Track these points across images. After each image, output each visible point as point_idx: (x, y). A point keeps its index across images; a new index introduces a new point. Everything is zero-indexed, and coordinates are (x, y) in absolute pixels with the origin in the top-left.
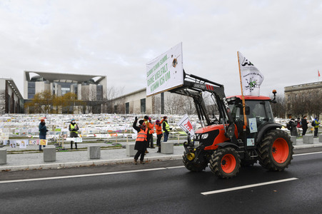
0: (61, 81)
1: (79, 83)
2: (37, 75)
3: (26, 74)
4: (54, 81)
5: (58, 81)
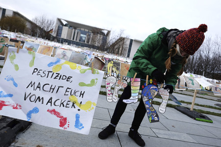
0: (81, 29)
1: (92, 33)
2: (66, 23)
3: (59, 20)
4: (77, 28)
5: (79, 29)
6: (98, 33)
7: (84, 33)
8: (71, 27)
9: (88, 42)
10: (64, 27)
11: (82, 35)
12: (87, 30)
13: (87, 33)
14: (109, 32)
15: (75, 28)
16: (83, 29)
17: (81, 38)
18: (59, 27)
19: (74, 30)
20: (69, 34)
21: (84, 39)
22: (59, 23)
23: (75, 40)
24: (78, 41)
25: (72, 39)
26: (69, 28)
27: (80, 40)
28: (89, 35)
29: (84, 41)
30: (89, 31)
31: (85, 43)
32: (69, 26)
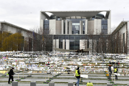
1: (87, 18)
3: (44, 14)
4: (66, 18)
5: (69, 17)
6: (94, 17)
8: (58, 17)
9: (84, 32)
10: (50, 21)
11: (74, 24)
12: (80, 17)
13: (80, 21)
15: (64, 18)
16: (74, 17)
17: (74, 28)
18: (44, 21)
19: (62, 21)
20: (58, 28)
21: (77, 28)
22: (44, 17)
23: (66, 34)
24: (70, 33)
25: (62, 33)
26: (57, 20)
27: (73, 32)
28: (84, 22)
29: (79, 32)
30: (81, 18)
31: (80, 34)
32: (55, 17)
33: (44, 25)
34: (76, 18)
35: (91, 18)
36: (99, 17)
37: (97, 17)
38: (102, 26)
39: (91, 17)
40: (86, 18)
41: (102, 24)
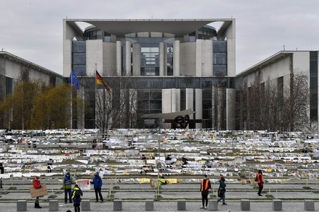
0: (140, 34)
1: (177, 37)
3: (71, 25)
4: (126, 35)
5: (133, 35)
6: (193, 34)
7: (152, 43)
8: (106, 34)
9: (170, 71)
10: (89, 43)
11: (144, 50)
12: (159, 34)
13: (162, 45)
14: (228, 25)
15: (121, 37)
16: (146, 34)
17: (143, 60)
18: (73, 43)
19: (118, 43)
22: (71, 33)
23: (128, 74)
24: (137, 74)
25: (119, 74)
30: (163, 36)
31: (161, 75)
32: (99, 33)
33: (72, 53)
34: (150, 36)
35: (186, 37)
36: (205, 34)
37: (201, 33)
38: (213, 55)
39: (186, 34)
40: (174, 35)
41: (214, 52)
